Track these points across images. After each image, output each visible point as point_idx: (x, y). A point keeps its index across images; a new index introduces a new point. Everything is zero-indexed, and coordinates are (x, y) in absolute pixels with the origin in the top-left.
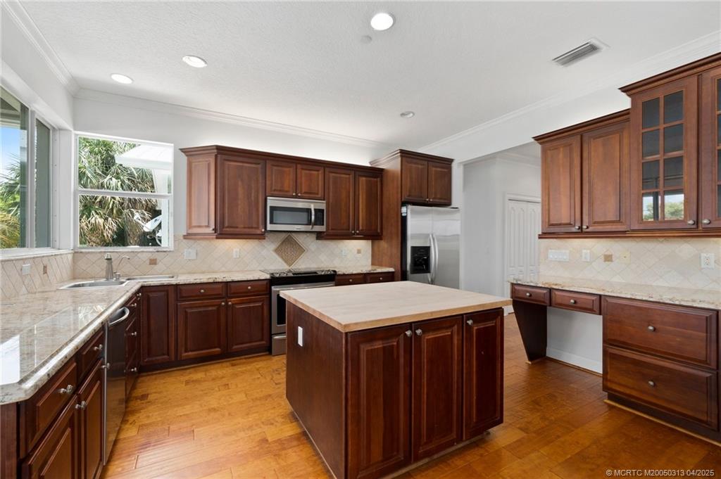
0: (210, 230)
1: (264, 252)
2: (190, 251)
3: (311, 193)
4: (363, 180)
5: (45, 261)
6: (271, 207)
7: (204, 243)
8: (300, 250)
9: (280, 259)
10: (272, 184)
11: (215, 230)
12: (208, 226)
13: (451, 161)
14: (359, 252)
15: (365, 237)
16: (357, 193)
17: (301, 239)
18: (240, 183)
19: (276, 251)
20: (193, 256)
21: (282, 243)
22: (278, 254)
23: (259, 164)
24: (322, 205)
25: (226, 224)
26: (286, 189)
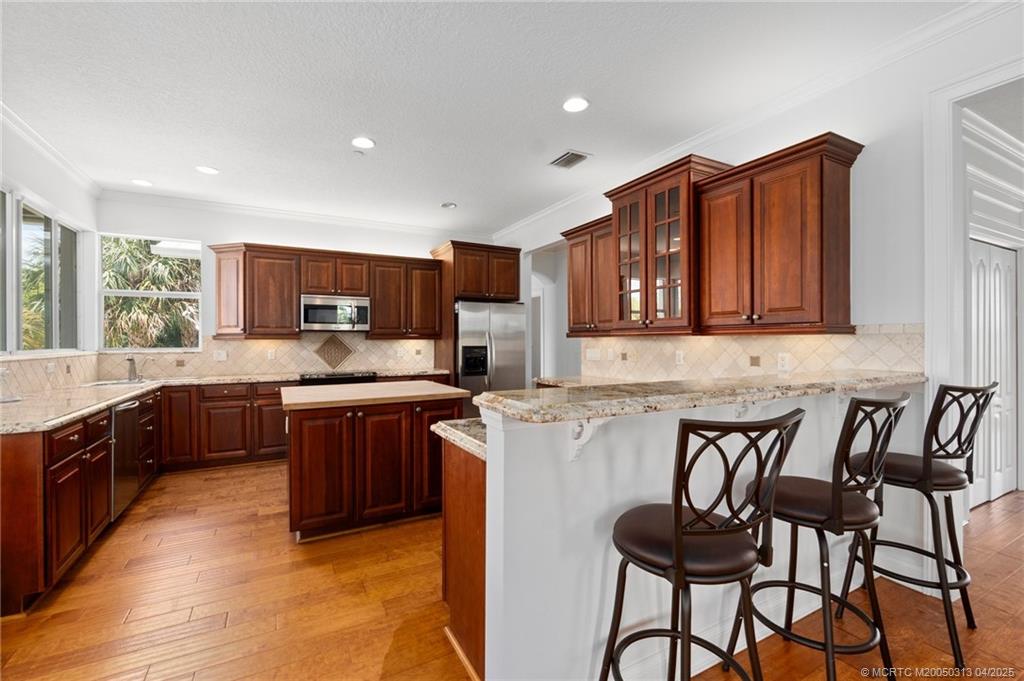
0: (238, 330)
1: (304, 353)
2: (220, 353)
3: (351, 289)
4: (417, 273)
5: (69, 361)
6: (305, 305)
7: (235, 344)
8: (347, 351)
9: (321, 361)
10: (307, 281)
11: (244, 330)
12: (237, 326)
13: (518, 251)
14: (418, 352)
15: (422, 336)
16: (409, 287)
17: (347, 340)
18: (271, 281)
19: (318, 352)
20: (223, 357)
21: (324, 344)
22: (320, 356)
23: (292, 260)
24: (365, 302)
25: (256, 324)
26: (324, 284)
